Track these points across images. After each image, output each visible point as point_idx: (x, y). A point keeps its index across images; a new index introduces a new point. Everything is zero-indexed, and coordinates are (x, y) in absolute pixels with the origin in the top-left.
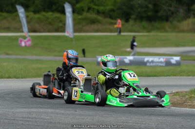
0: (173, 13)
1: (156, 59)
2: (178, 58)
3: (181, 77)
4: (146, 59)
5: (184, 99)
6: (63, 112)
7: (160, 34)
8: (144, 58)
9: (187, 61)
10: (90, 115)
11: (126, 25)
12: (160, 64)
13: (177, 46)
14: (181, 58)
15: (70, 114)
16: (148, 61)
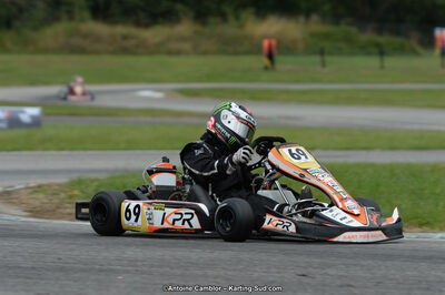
0: (21, 10)
5: (56, 201)
14: (42, 111)
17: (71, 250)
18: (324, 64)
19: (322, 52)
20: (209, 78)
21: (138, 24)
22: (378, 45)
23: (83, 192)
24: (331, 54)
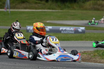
1: (68, 28)
2: (83, 28)
3: (86, 41)
4: (61, 28)
5: (90, 56)
6: (6, 64)
7: (70, 11)
8: (60, 28)
9: (89, 30)
10: (26, 67)
11: (47, 4)
12: (70, 32)
13: (82, 19)
14: (85, 28)
15: (11, 66)
16: (62, 30)
23: (98, 54)
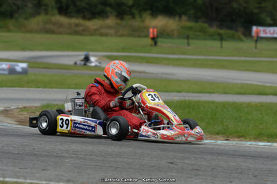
0: (19, 8)
2: (24, 65)
3: (29, 89)
9: (35, 69)
12: (2, 72)
14: (28, 65)
17: (41, 144)
18: (188, 45)
19: (188, 38)
20: (123, 50)
21: (84, 18)
22: (219, 34)
24: (193, 39)
